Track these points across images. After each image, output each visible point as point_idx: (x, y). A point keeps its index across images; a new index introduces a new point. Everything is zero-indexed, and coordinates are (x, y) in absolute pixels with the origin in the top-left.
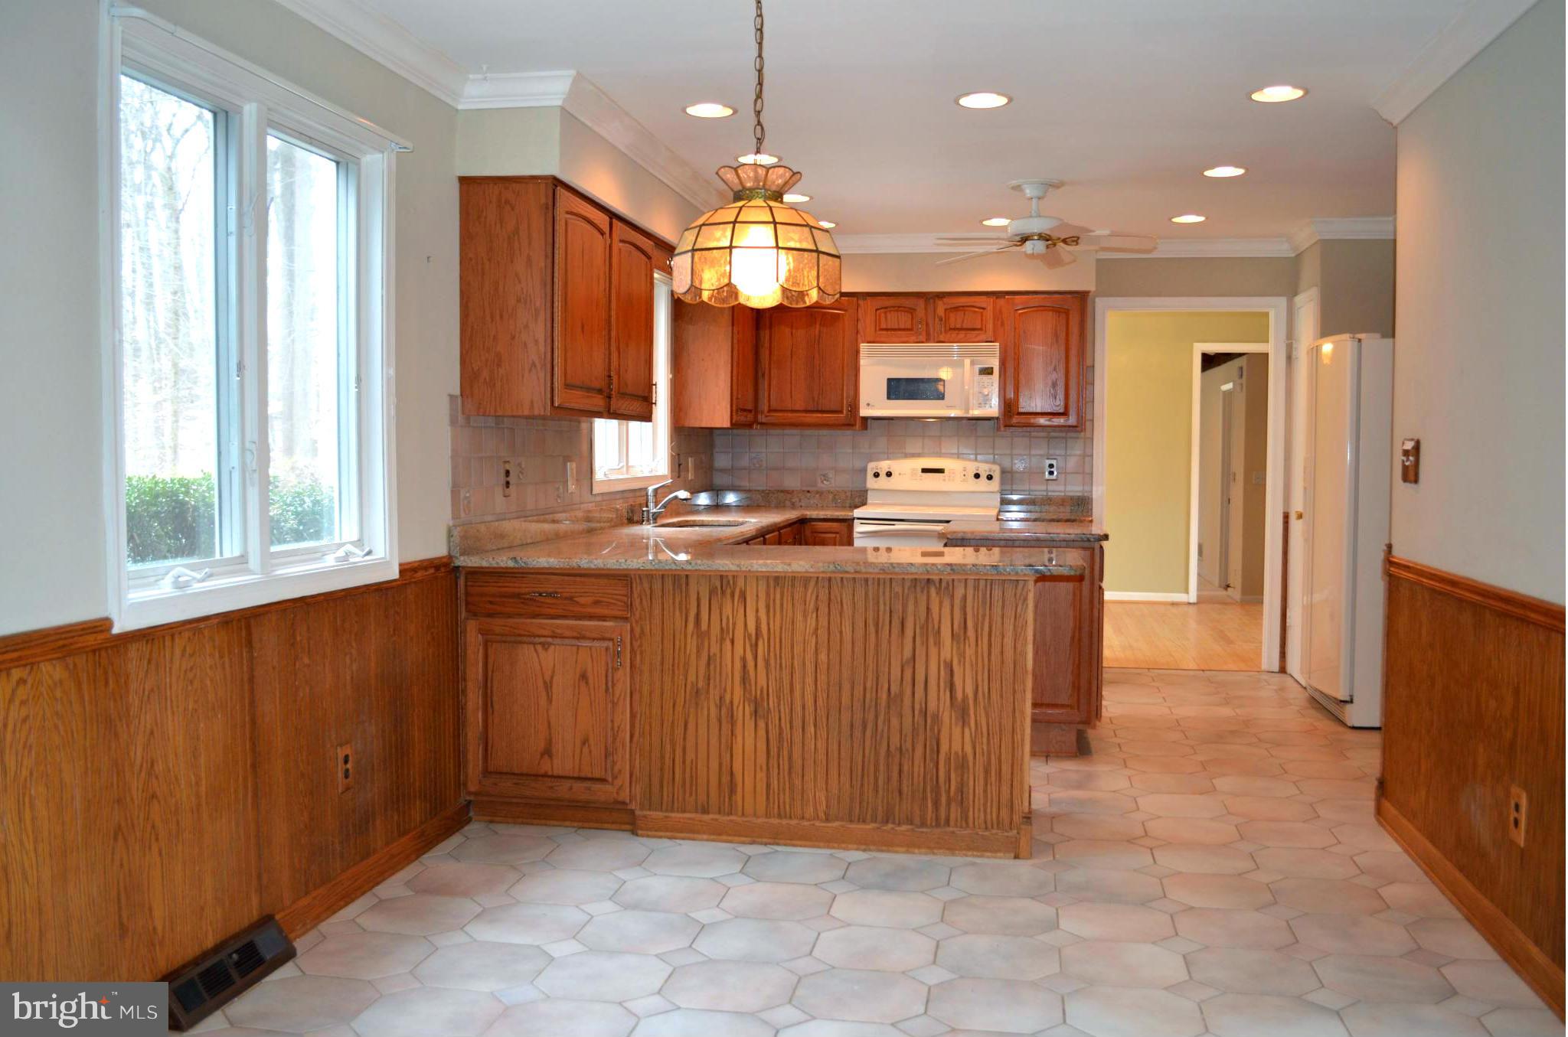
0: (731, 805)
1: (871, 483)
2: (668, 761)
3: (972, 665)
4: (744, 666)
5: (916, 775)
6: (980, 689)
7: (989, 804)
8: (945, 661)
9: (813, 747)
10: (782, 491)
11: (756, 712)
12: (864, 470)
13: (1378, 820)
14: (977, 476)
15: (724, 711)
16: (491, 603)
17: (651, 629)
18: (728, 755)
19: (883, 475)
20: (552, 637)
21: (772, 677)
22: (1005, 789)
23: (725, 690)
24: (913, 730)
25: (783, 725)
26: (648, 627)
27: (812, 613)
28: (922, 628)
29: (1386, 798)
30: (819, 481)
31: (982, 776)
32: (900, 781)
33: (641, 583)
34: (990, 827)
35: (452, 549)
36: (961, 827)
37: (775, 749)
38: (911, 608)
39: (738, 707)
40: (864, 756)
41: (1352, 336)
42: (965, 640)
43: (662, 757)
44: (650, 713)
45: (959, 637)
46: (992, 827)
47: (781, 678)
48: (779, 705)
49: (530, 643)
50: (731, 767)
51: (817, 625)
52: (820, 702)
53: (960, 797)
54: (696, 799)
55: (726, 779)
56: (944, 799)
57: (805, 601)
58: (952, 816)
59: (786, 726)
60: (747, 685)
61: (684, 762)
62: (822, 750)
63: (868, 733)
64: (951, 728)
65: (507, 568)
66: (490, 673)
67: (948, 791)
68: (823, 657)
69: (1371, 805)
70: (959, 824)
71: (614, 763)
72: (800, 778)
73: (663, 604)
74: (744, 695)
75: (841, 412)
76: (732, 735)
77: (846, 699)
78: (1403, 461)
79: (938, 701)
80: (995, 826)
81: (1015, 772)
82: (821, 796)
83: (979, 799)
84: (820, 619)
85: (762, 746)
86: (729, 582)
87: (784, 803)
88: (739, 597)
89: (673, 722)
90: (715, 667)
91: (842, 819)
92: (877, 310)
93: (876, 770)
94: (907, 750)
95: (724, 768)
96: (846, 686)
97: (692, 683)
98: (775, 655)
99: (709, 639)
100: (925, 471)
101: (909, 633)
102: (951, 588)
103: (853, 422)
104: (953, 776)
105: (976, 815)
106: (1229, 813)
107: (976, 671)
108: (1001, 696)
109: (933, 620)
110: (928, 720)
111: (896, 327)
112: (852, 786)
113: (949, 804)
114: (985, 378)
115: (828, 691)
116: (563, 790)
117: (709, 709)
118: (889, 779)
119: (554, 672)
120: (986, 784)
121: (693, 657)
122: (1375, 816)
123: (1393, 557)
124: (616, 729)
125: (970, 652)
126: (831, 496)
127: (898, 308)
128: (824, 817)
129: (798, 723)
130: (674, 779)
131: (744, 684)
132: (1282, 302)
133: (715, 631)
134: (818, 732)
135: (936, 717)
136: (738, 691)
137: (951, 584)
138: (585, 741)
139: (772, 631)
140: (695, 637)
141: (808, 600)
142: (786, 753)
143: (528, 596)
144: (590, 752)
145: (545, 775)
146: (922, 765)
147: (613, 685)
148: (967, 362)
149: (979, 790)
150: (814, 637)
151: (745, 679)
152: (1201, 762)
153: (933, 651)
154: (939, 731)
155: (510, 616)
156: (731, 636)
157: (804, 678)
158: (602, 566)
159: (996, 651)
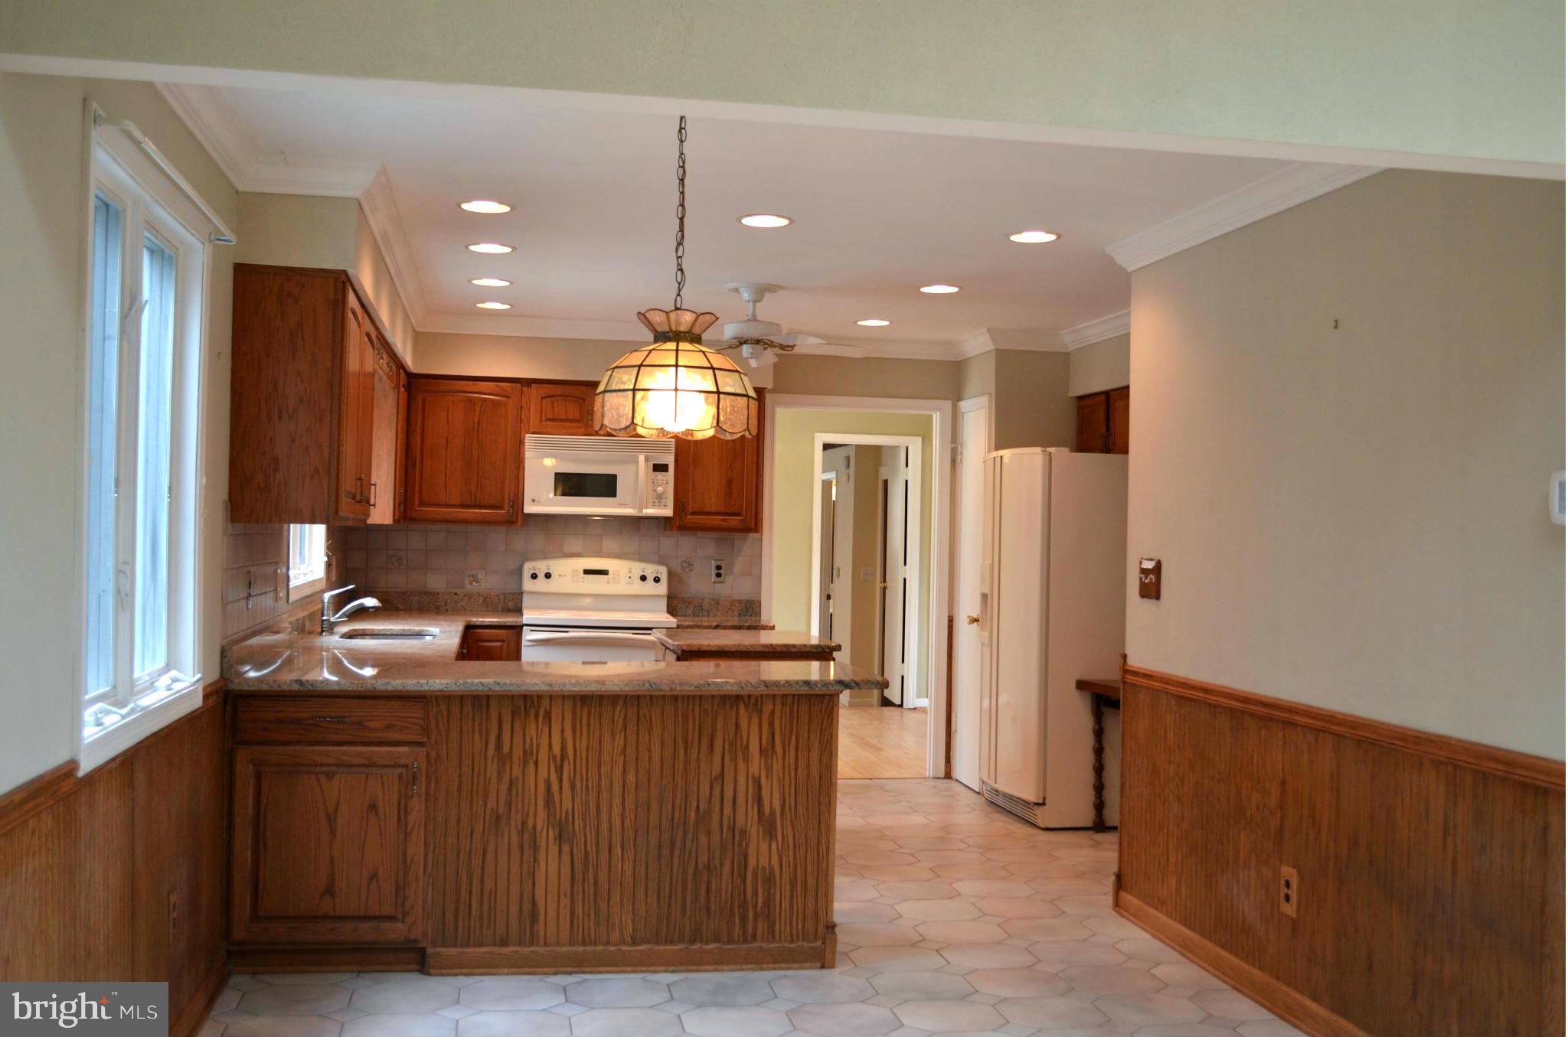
0: (532, 935)
1: (528, 585)
2: (464, 894)
3: (779, 780)
4: (549, 789)
5: (723, 892)
6: (787, 803)
7: (795, 917)
8: (753, 777)
9: (620, 868)
10: (425, 593)
11: (560, 836)
12: (519, 572)
13: (1117, 912)
14: (643, 578)
15: (526, 836)
16: (265, 729)
17: (447, 754)
18: (531, 882)
19: (541, 576)
20: (337, 765)
21: (578, 799)
22: (811, 901)
23: (528, 815)
24: (722, 846)
25: (589, 848)
26: (445, 752)
27: (620, 732)
28: (731, 745)
29: (1127, 892)
30: (467, 582)
31: (788, 888)
32: (708, 898)
33: (438, 705)
34: (795, 939)
35: (225, 670)
36: (768, 941)
37: (581, 875)
38: (720, 725)
39: (541, 833)
40: (671, 876)
41: (1043, 449)
42: (772, 754)
43: (458, 889)
44: (445, 842)
45: (766, 752)
46: (798, 940)
47: (587, 801)
48: (585, 827)
49: (312, 773)
50: (533, 897)
51: (625, 744)
52: (627, 823)
53: (766, 912)
54: (495, 932)
55: (527, 907)
56: (751, 914)
57: (613, 721)
58: (759, 932)
59: (591, 848)
60: (552, 810)
61: (482, 893)
62: (629, 873)
63: (677, 852)
64: (758, 843)
65: (291, 691)
66: (262, 808)
67: (755, 907)
68: (631, 777)
69: (1109, 899)
70: (765, 939)
71: (405, 898)
72: (606, 903)
73: (461, 725)
74: (548, 819)
75: (501, 508)
76: (535, 860)
77: (654, 819)
78: (1141, 578)
79: (747, 817)
80: (801, 938)
81: (820, 882)
82: (628, 918)
83: (785, 911)
84: (629, 739)
85: (566, 871)
86: (533, 701)
87: (589, 928)
88: (544, 718)
89: (470, 851)
90: (517, 793)
91: (649, 942)
92: (543, 398)
93: (684, 888)
94: (715, 867)
95: (525, 896)
96: (655, 805)
97: (492, 809)
98: (582, 776)
99: (511, 762)
100: (587, 572)
101: (718, 750)
102: (759, 703)
103: (515, 519)
104: (760, 890)
105: (782, 928)
106: (984, 914)
107: (784, 785)
108: (807, 809)
109: (742, 736)
110: (736, 837)
111: (563, 418)
112: (659, 907)
113: (755, 919)
114: (660, 475)
115: (636, 812)
116: (346, 932)
117: (509, 836)
118: (697, 897)
119: (338, 804)
120: (792, 896)
121: (494, 781)
122: (1114, 909)
123: (1128, 666)
124: (409, 860)
125: (777, 766)
126: (481, 600)
127: (565, 397)
128: (630, 941)
129: (604, 846)
130: (470, 912)
131: (549, 809)
132: (947, 405)
133: (518, 753)
134: (626, 854)
135: (744, 833)
136: (542, 815)
137: (759, 699)
138: (373, 877)
139: (578, 752)
140: (496, 761)
141: (616, 718)
142: (591, 877)
143: (311, 722)
144: (379, 888)
145: (326, 917)
146: (730, 881)
147: (406, 814)
148: (642, 458)
149: (786, 903)
150: (622, 757)
151: (549, 802)
152: (931, 869)
153: (741, 765)
154: (747, 846)
155: (286, 743)
156: (534, 758)
157: (611, 799)
158: (401, 688)
159: (802, 765)
